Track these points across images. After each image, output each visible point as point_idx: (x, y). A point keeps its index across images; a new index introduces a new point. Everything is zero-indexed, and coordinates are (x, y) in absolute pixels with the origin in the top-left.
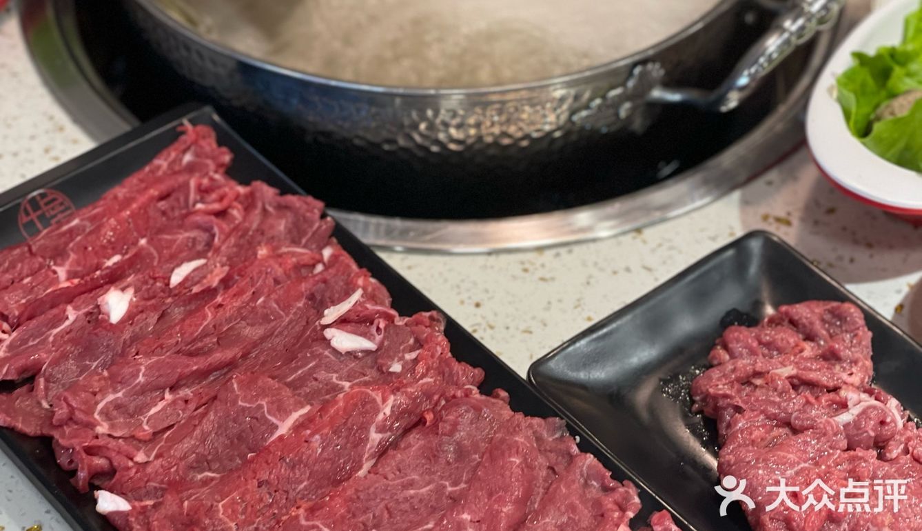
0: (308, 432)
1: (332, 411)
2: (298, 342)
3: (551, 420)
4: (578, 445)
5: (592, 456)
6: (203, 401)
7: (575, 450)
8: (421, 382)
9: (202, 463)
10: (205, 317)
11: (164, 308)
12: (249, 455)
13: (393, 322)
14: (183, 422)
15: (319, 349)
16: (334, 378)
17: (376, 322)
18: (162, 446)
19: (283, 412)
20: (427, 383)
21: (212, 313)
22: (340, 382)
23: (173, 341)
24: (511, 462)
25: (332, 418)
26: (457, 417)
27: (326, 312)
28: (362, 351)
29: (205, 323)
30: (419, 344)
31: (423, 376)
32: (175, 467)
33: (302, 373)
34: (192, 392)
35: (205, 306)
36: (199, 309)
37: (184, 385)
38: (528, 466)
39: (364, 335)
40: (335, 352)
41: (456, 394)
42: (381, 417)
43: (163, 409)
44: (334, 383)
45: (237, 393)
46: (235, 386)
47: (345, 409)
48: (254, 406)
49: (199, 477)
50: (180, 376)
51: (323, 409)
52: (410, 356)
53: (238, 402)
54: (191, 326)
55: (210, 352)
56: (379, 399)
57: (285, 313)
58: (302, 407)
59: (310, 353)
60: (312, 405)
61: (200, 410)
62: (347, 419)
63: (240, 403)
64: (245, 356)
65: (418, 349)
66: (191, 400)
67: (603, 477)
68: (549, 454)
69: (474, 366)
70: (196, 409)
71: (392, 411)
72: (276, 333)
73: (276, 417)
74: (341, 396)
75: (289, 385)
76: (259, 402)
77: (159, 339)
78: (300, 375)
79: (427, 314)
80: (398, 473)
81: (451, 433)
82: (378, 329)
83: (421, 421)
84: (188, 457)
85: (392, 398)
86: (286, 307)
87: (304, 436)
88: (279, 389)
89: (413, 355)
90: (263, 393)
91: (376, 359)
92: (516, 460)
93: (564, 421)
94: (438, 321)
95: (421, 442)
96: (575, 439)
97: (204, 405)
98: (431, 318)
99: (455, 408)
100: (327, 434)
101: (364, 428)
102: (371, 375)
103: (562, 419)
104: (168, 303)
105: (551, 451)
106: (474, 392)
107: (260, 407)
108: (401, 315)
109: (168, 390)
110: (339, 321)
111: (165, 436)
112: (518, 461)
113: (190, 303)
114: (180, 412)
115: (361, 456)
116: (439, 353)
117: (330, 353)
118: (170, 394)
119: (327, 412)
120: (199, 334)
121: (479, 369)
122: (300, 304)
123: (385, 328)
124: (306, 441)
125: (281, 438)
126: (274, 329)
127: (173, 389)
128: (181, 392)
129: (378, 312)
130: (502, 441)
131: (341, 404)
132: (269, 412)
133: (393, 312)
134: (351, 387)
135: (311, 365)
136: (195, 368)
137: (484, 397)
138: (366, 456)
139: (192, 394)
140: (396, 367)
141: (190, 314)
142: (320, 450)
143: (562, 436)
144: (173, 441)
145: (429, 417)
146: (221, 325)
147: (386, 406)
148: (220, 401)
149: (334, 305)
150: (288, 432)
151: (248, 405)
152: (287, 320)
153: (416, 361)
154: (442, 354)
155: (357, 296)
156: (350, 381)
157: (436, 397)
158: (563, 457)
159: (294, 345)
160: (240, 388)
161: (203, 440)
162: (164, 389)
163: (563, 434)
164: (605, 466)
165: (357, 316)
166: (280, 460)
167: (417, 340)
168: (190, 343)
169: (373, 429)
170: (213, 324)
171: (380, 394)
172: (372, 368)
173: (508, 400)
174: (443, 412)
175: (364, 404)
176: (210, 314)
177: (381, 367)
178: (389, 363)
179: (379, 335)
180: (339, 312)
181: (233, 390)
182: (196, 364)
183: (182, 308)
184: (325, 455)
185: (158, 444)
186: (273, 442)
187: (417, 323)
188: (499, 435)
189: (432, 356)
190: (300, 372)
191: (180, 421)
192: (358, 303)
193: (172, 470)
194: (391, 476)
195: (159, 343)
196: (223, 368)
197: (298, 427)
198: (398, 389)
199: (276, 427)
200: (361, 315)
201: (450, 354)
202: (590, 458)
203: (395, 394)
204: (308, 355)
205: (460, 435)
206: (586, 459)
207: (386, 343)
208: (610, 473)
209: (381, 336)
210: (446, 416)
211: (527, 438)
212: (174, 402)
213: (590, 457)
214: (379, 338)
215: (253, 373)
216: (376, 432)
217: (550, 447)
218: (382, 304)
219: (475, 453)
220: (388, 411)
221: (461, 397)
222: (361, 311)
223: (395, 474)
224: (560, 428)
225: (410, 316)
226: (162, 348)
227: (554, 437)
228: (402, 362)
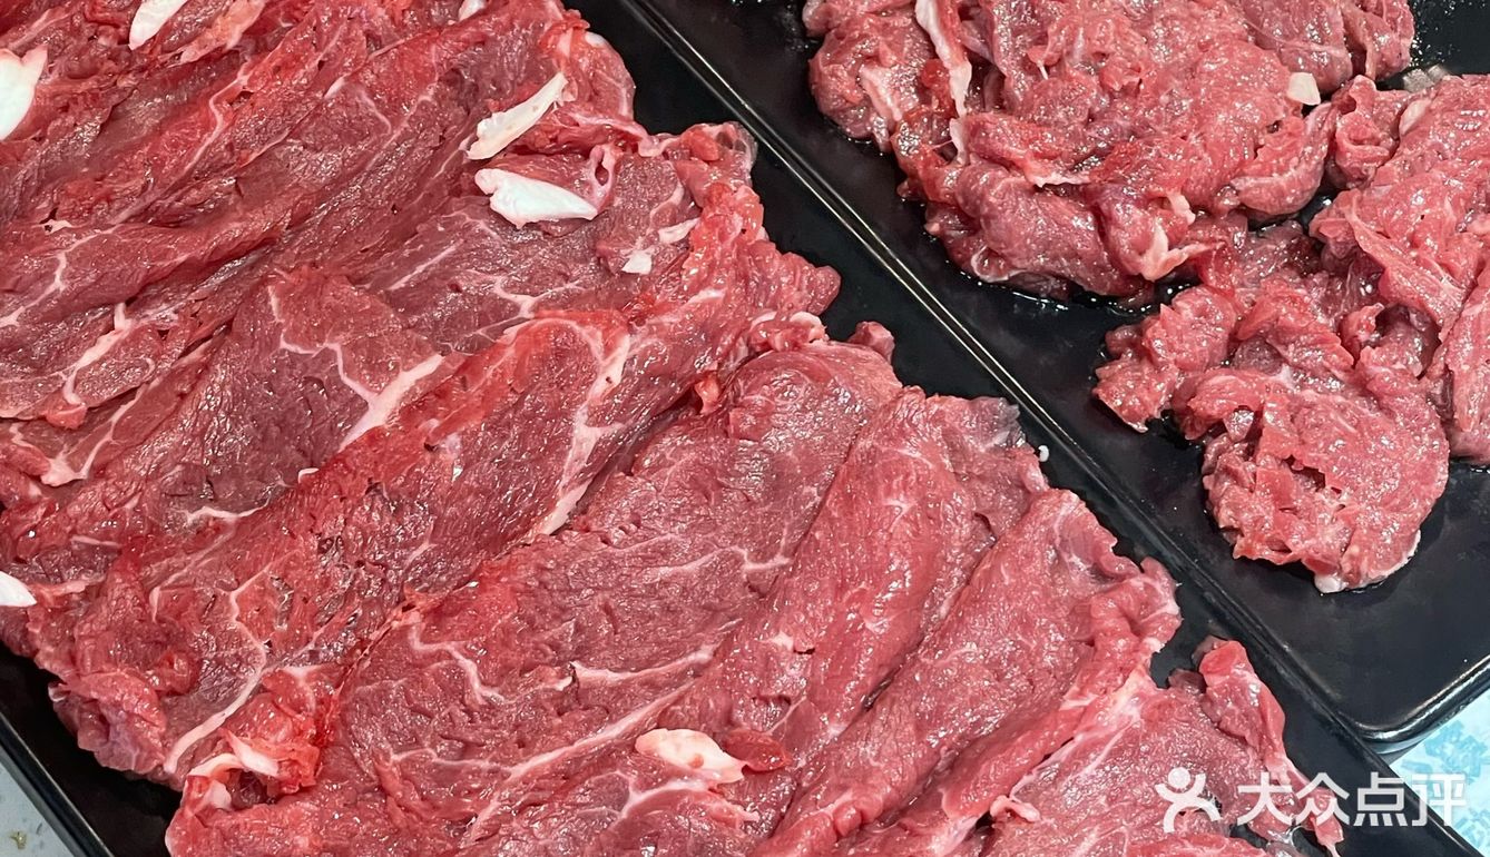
0: (435, 423)
1: (489, 374)
2: (419, 189)
3: (984, 402)
4: (1042, 465)
5: (1075, 497)
6: (202, 332)
7: (1036, 477)
8: (694, 299)
9: (196, 484)
10: (208, 126)
11: (115, 98)
12: (301, 473)
13: (635, 149)
14: (155, 383)
15: (462, 214)
16: (498, 286)
17: (595, 152)
18: (108, 443)
19: (378, 371)
20: (711, 302)
21: (225, 116)
22: (511, 297)
23: (135, 184)
24: (891, 508)
25: (488, 394)
26: (772, 397)
27: (482, 126)
28: (563, 222)
29: (210, 141)
30: (696, 204)
31: (700, 284)
32: (135, 501)
33: (425, 271)
34: (176, 312)
35: (209, 96)
36: (196, 102)
37: (157, 297)
38: (928, 514)
39: (565, 182)
40: (502, 221)
41: (772, 342)
42: (599, 387)
43: (113, 353)
44: (494, 297)
45: (277, 320)
46: (274, 302)
47: (520, 365)
48: (315, 353)
49: (191, 518)
50: (147, 277)
51: (468, 370)
52: (673, 234)
53: (278, 344)
54: (175, 146)
55: (220, 213)
56: (597, 346)
57: (392, 121)
58: (424, 357)
59: (443, 225)
60: (445, 352)
61: (195, 355)
62: (524, 395)
63: (283, 345)
64: (297, 223)
65: (690, 218)
66: (176, 329)
67: (1097, 550)
68: (976, 484)
69: (818, 262)
70: (186, 352)
71: (627, 374)
72: (369, 166)
73: (363, 382)
74: (511, 332)
75: (394, 300)
76: (326, 344)
77: (101, 179)
78: (419, 275)
79: (712, 130)
80: (633, 527)
81: (756, 434)
82: (600, 170)
83: (689, 400)
84: (163, 474)
85: (626, 342)
86: (393, 108)
87: (424, 432)
88: (373, 312)
89: (680, 232)
90: (335, 320)
91: (596, 238)
92: (902, 504)
93: (1016, 407)
94: (740, 147)
95: (690, 456)
96: (1038, 453)
97: (204, 340)
98: (724, 139)
99: (766, 376)
100: (474, 434)
101: (561, 414)
102: (583, 276)
103: (1011, 401)
104: (124, 89)
105: (981, 478)
106: (813, 332)
107: (327, 355)
108: (651, 132)
109: (121, 307)
110: (510, 149)
111: (115, 418)
112: (906, 507)
113: (176, 87)
114: (149, 361)
115: (551, 480)
116: (739, 231)
117: (488, 224)
118: (128, 316)
119: (477, 375)
120: (194, 167)
121: (828, 269)
122: (428, 96)
123: (616, 169)
124: (428, 448)
125: (374, 436)
126: (365, 157)
127: (135, 303)
128: (150, 312)
129: (600, 130)
130: (872, 455)
131: (510, 352)
132: (347, 369)
133: (635, 130)
134: (536, 309)
135: (443, 254)
136: (181, 258)
137: (835, 346)
138: (565, 480)
139: (176, 317)
140: (639, 262)
141: (174, 115)
142: (458, 471)
143: (1010, 442)
144: (133, 435)
145: (708, 393)
146: (244, 146)
147: (613, 361)
148: (240, 339)
149: (501, 109)
150: (388, 422)
151: (301, 351)
152: (397, 133)
153: (686, 245)
154: (743, 231)
155: (553, 91)
156: (534, 294)
157: (727, 340)
158: (1009, 494)
159: (410, 196)
160: (284, 309)
161: (199, 435)
162: (112, 304)
163: (1010, 437)
164: (1103, 522)
165: (552, 140)
166: (367, 492)
167: (689, 195)
168: (174, 189)
169: (580, 416)
170: (227, 141)
171: (599, 334)
172: (585, 260)
173: (889, 348)
174: (741, 383)
175: (561, 355)
176: (219, 118)
177: (605, 259)
178: (623, 252)
179: (602, 183)
180: (510, 132)
181: (268, 315)
182: (182, 248)
183: (158, 100)
184: (471, 481)
185: (98, 440)
186: (354, 445)
187: (692, 152)
188: (864, 444)
189: (723, 237)
190: (420, 269)
191: (148, 383)
192: (556, 108)
193: (129, 506)
194: (616, 535)
195: (100, 192)
196: (247, 253)
197: (411, 411)
198: (641, 318)
199: (364, 407)
200: (562, 138)
201: (762, 234)
202: (1070, 505)
203: (631, 331)
204: (441, 229)
205: (775, 440)
206: (1059, 504)
207: (618, 201)
208: (1115, 542)
209: (608, 186)
210: (748, 392)
211: (928, 448)
212: (135, 336)
213: (1069, 499)
214: (600, 191)
215: (314, 265)
216: (587, 424)
217: (981, 467)
218: (611, 109)
219: (810, 482)
220: (616, 374)
221: (784, 349)
222: (562, 129)
223: (627, 532)
224: (1006, 422)
225: (676, 133)
226: (109, 201)
227: (991, 445)
228: (651, 250)
